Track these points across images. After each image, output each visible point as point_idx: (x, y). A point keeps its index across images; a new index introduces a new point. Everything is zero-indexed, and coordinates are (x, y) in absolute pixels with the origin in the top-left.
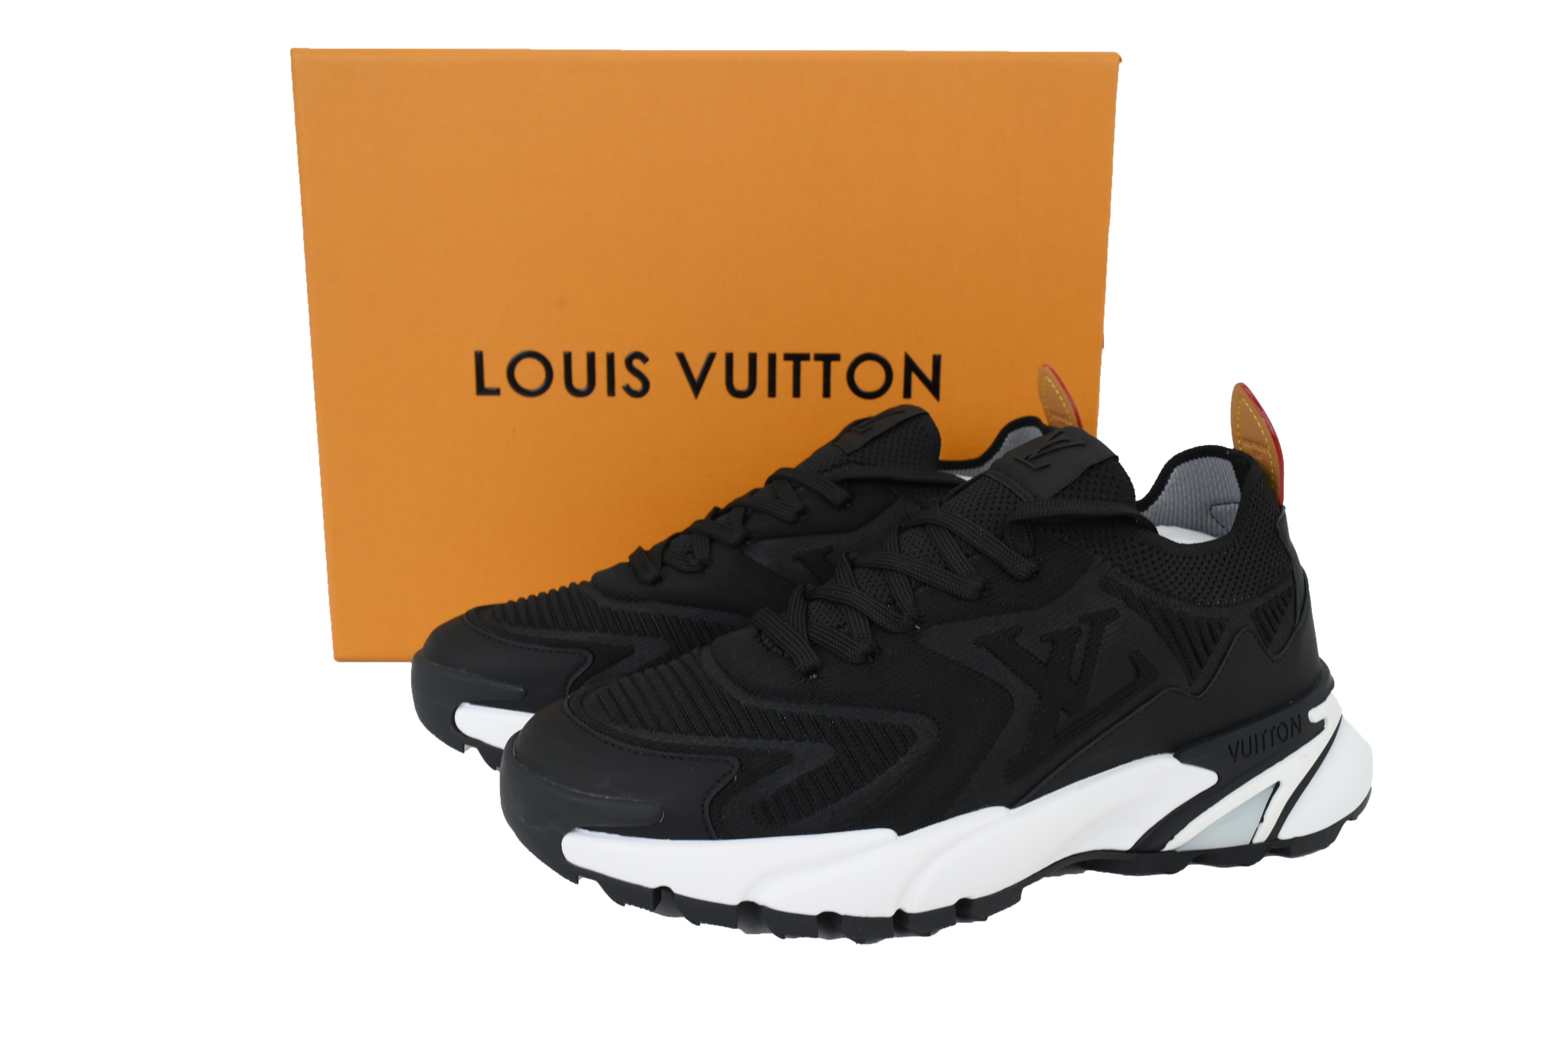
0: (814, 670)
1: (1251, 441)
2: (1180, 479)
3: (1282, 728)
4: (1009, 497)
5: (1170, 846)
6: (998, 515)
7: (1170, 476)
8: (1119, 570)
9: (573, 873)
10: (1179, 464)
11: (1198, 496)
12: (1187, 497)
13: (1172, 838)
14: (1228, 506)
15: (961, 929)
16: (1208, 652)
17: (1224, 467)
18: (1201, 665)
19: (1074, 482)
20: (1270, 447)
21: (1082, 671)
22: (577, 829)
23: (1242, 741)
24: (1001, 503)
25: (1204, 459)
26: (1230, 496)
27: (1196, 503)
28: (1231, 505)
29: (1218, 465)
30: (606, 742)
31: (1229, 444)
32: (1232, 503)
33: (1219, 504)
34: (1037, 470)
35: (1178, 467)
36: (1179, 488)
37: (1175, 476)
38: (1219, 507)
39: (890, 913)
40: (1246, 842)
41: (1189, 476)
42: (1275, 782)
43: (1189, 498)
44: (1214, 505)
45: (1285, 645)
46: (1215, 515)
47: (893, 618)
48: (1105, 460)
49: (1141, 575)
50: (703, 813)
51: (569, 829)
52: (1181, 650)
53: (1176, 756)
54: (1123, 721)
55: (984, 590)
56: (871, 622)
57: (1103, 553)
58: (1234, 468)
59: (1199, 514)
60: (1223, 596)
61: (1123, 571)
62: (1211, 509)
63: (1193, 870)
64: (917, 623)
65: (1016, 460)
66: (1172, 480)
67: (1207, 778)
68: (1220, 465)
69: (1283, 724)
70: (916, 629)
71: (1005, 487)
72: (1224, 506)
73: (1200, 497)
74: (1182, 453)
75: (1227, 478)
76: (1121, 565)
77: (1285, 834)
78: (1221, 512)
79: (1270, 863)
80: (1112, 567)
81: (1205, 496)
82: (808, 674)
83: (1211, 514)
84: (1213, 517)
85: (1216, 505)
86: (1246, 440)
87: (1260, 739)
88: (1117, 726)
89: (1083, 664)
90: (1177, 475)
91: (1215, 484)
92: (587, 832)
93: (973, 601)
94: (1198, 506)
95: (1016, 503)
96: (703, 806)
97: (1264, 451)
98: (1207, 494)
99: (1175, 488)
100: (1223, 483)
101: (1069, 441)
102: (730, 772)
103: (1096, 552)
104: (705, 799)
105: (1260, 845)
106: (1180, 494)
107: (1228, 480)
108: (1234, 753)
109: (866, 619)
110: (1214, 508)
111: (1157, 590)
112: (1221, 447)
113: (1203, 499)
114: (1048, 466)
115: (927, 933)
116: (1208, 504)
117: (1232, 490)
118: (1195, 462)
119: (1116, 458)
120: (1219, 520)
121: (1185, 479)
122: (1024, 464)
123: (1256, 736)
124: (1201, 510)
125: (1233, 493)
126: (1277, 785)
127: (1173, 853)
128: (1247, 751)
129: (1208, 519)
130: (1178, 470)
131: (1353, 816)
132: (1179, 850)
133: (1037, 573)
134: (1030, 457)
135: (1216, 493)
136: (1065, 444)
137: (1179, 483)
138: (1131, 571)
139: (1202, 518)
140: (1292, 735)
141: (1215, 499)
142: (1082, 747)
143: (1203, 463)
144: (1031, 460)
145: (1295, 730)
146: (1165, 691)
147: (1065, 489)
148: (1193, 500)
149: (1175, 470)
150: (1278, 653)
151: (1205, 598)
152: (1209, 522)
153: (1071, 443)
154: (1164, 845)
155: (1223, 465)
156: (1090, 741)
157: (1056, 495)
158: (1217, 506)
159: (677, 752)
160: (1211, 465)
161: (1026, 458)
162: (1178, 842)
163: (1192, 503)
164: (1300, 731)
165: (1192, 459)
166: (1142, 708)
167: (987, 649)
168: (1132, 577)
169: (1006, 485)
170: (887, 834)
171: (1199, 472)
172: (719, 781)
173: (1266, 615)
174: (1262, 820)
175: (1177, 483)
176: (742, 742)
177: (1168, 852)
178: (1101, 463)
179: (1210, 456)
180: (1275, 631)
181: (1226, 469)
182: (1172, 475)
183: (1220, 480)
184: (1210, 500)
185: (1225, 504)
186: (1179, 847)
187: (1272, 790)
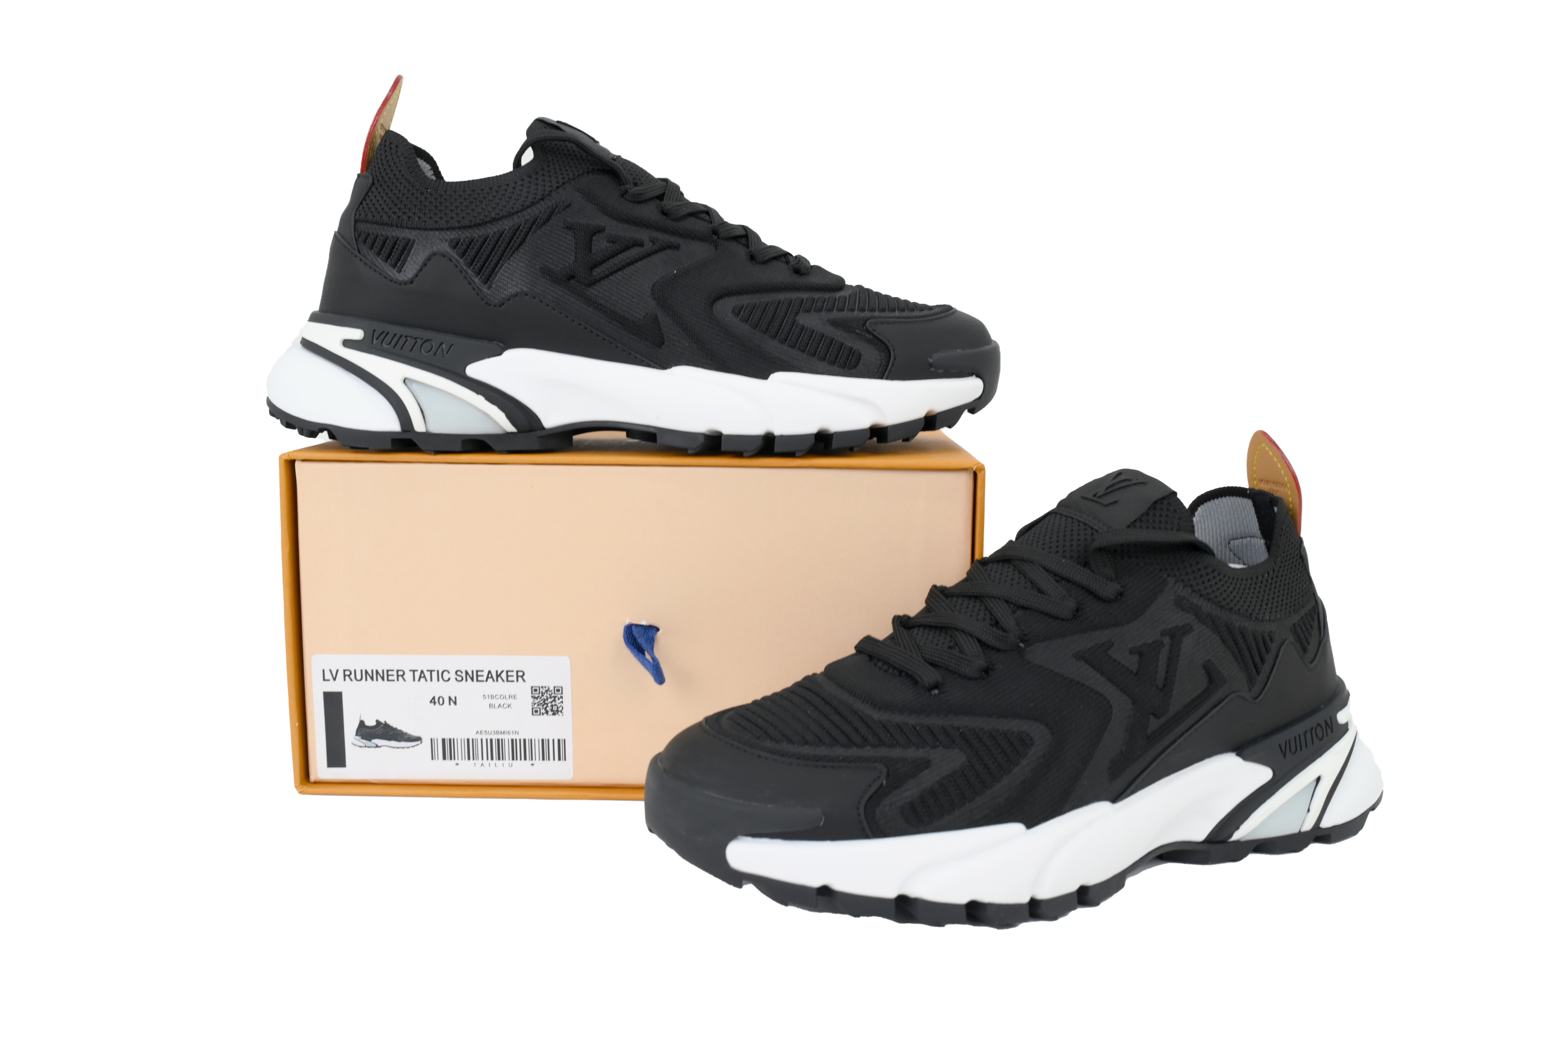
0: (936, 686)
1: (1267, 482)
2: (1203, 517)
3: (1319, 729)
4: (1085, 529)
5: (1237, 836)
6: (1079, 545)
7: (1195, 515)
8: (1190, 591)
9: (736, 879)
10: (1203, 504)
11: (1218, 532)
12: (1209, 533)
13: (1238, 828)
14: (1244, 540)
15: (1080, 914)
16: (1263, 661)
17: (1242, 505)
18: (1258, 672)
19: (1142, 515)
20: (1289, 485)
21: (1166, 679)
22: (740, 837)
23: (1289, 740)
24: (1079, 535)
25: (1224, 499)
26: (1247, 531)
27: (1217, 538)
28: (1247, 539)
29: (1237, 504)
30: (759, 756)
31: (1246, 485)
32: (1248, 537)
33: (1237, 539)
34: (1107, 505)
35: (1202, 506)
36: (1203, 525)
37: (1199, 514)
38: (1236, 542)
39: (1025, 900)
40: (1296, 831)
41: (1210, 515)
42: (1316, 776)
43: (1211, 534)
44: (1232, 540)
45: (1315, 656)
46: (1232, 548)
47: (1001, 638)
48: (1167, 496)
49: (1208, 594)
50: (859, 815)
51: (733, 837)
52: (1243, 659)
53: (1238, 755)
54: (1200, 723)
55: (1077, 611)
56: (980, 641)
57: (1175, 575)
58: (1254, 505)
59: (1219, 548)
60: (1271, 612)
61: (1193, 591)
62: (1229, 543)
63: (1253, 859)
64: (1022, 641)
65: (1083, 498)
66: (1197, 518)
67: (1262, 774)
68: (1239, 503)
69: (1319, 725)
70: (1021, 647)
71: (1079, 521)
72: (1241, 540)
73: (1220, 532)
74: (1204, 494)
75: (1245, 515)
76: (1191, 586)
77: (1326, 824)
78: (1238, 545)
79: (1315, 849)
80: (1184, 587)
81: (1224, 531)
82: (930, 689)
83: (1229, 548)
84: (1231, 550)
85: (1234, 539)
86: (1262, 481)
87: (1302, 738)
88: (1195, 727)
89: (1167, 672)
90: (1201, 514)
91: (1233, 521)
92: (749, 839)
93: (1069, 620)
94: (1219, 542)
95: (1092, 534)
96: (858, 809)
97: (1282, 489)
98: (1226, 530)
99: (1199, 525)
100: (1241, 520)
101: (1130, 480)
102: (879, 777)
103: (1169, 575)
104: (859, 803)
105: (1307, 833)
106: (1203, 531)
107: (1245, 516)
108: (1284, 751)
109: (976, 640)
110: (1232, 542)
111: (1222, 607)
112: (1240, 487)
113: (1223, 535)
114: (1116, 502)
115: (1054, 917)
116: (1227, 539)
117: (1249, 525)
118: (1216, 501)
119: (1175, 494)
120: (1237, 553)
121: (1207, 516)
122: (1093, 501)
123: (1299, 736)
124: (1221, 544)
125: (1250, 528)
126: (1318, 780)
127: (1238, 842)
128: (1293, 749)
129: (1227, 552)
130: (1201, 509)
131: (1373, 808)
132: (1243, 840)
133: (1121, 594)
134: (1098, 495)
135: (1234, 529)
136: (1127, 483)
137: (1202, 521)
138: (1200, 590)
139: (1222, 552)
140: (1327, 735)
141: (1233, 534)
142: (1168, 747)
143: (1223, 502)
144: (1099, 497)
145: (1329, 730)
146: (1232, 696)
147: (1135, 521)
148: (1214, 536)
149: (1199, 509)
150: (1312, 662)
151: (1258, 614)
152: (1227, 555)
153: (1133, 482)
154: (1231, 835)
155: (1242, 503)
156: (1175, 741)
157: (1129, 527)
158: (1235, 541)
159: (828, 762)
160: (1230, 504)
161: (1095, 496)
162: (1243, 832)
163: (1213, 538)
164: (1332, 731)
165: (1214, 499)
166: (1214, 711)
167: (1086, 662)
168: (1201, 596)
169: (1080, 519)
170: (1017, 828)
171: (1219, 510)
172: (870, 786)
173: (1301, 629)
174: (1309, 811)
175: (1201, 521)
176: (883, 752)
177: (1234, 842)
178: (1164, 498)
179: (1229, 496)
180: (1308, 644)
181: (1245, 507)
182: (1196, 513)
183: (1238, 517)
184: (1229, 535)
185: (1242, 538)
186: (1243, 838)
187: (1315, 783)
